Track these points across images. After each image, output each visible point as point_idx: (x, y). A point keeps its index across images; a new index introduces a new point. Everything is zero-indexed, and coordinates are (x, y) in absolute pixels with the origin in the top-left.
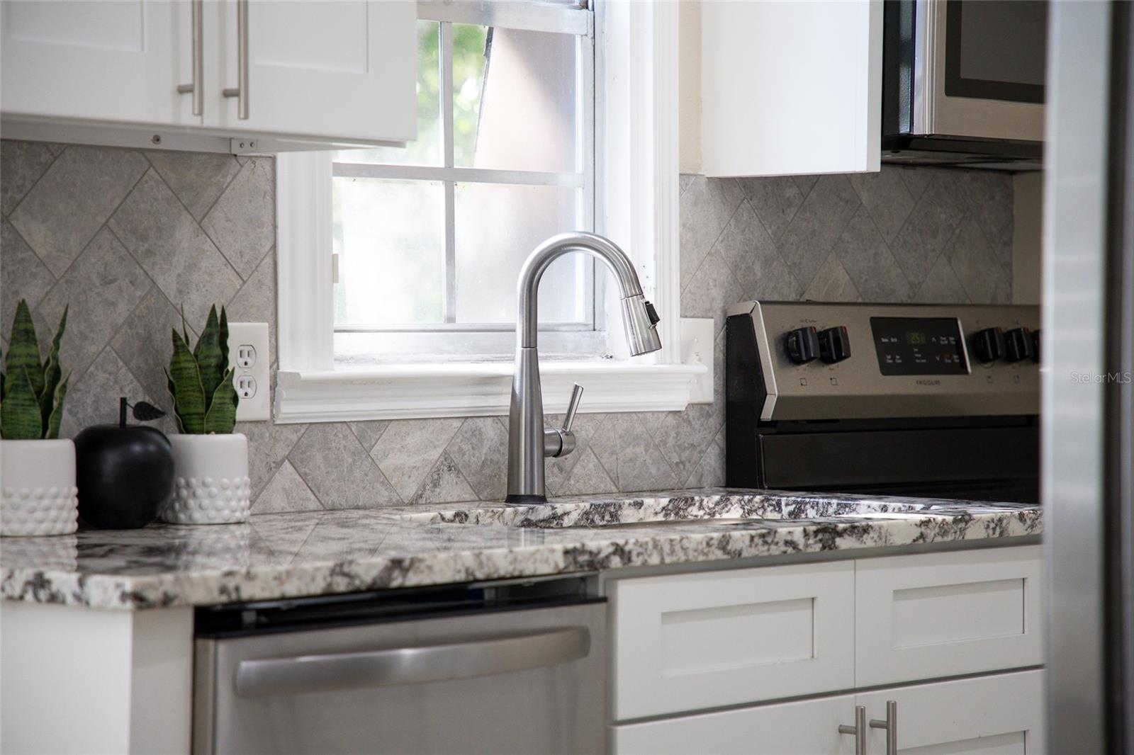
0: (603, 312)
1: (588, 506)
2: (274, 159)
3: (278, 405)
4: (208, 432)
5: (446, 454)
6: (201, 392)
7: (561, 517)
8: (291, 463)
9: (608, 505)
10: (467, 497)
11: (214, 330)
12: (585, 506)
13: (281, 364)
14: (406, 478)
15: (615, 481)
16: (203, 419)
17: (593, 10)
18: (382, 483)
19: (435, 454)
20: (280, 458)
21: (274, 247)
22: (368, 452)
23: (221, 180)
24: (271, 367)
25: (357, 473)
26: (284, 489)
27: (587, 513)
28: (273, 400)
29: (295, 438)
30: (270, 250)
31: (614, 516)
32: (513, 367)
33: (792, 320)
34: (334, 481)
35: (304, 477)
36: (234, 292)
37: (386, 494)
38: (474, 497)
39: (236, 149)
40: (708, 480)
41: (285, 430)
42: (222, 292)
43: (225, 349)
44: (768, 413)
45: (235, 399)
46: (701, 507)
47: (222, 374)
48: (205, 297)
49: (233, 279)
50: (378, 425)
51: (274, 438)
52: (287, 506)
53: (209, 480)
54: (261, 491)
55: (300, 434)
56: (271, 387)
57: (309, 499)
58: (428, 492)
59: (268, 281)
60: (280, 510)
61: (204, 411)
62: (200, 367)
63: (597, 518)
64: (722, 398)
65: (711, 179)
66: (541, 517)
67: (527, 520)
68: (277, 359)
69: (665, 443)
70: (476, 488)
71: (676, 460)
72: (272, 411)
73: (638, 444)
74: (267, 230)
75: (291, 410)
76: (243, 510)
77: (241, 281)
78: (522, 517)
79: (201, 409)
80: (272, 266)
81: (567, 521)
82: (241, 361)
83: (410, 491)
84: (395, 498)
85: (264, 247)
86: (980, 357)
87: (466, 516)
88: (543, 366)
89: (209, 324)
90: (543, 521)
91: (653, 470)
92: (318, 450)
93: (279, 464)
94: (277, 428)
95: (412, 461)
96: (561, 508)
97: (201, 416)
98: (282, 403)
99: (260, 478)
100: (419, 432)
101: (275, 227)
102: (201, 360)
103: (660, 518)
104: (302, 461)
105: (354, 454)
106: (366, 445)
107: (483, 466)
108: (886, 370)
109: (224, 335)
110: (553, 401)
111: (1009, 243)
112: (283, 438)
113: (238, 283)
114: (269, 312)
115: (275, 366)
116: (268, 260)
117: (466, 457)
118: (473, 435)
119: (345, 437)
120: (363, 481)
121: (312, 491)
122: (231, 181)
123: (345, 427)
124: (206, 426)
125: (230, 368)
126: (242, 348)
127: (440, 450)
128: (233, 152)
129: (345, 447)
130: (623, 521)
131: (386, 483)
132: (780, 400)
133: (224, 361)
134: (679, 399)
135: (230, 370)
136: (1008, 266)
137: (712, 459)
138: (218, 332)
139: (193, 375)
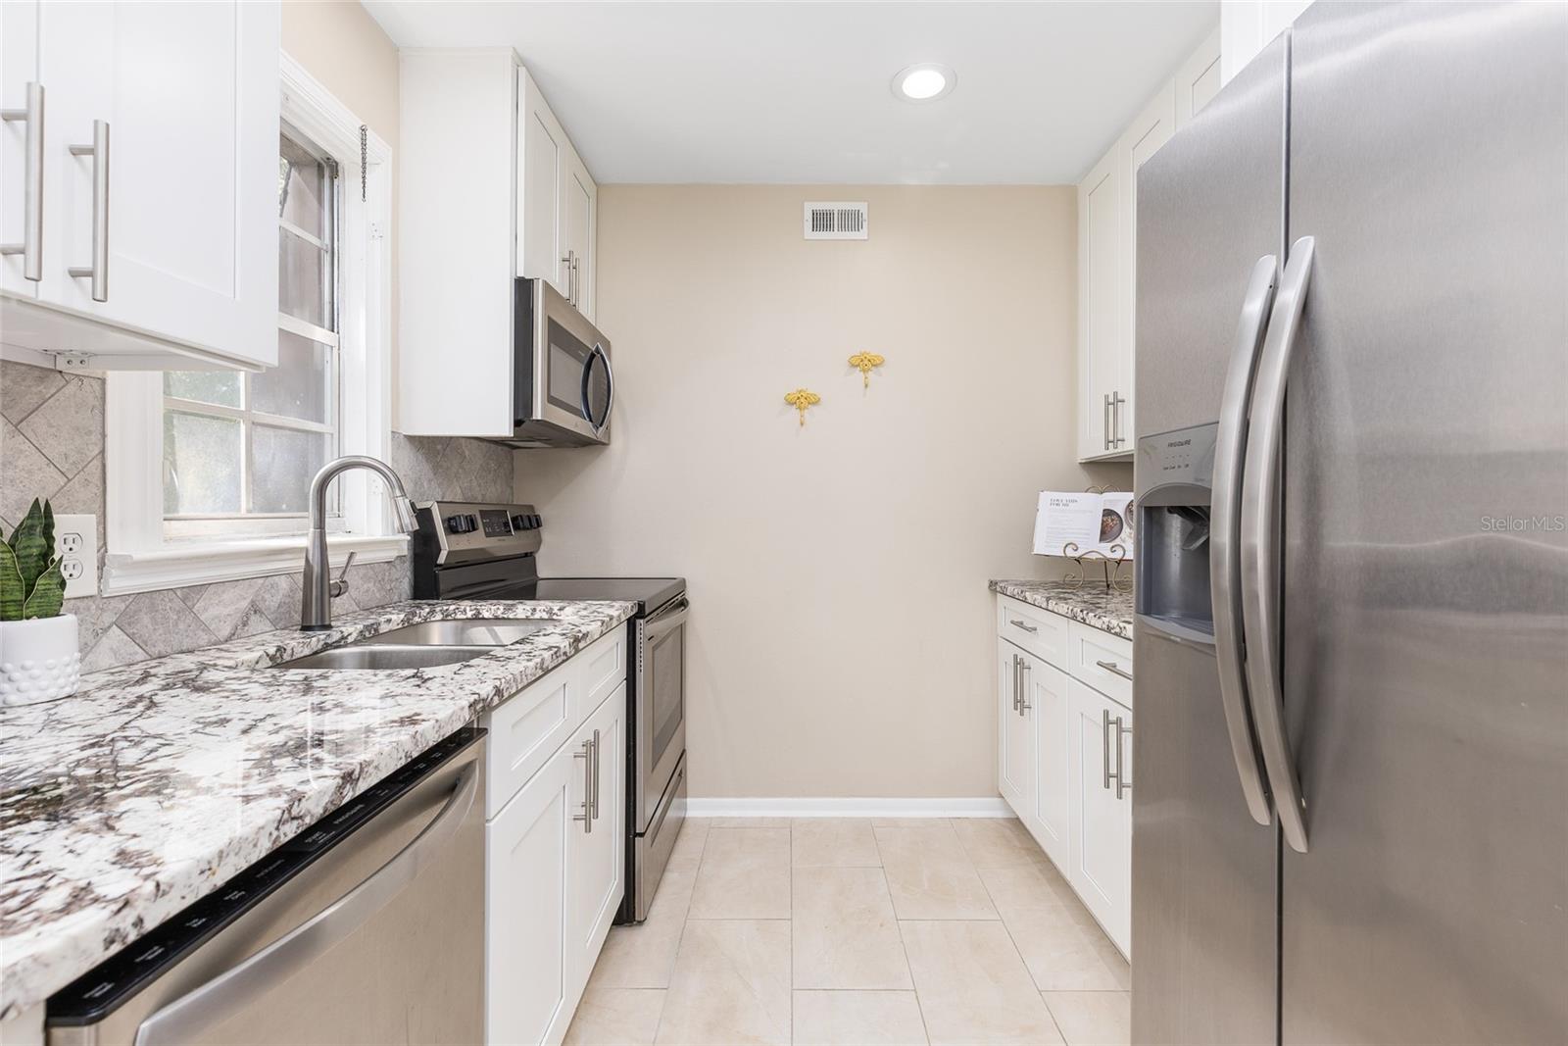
0: (343, 507)
1: (362, 626)
2: (103, 381)
3: (107, 582)
4: (28, 618)
5: (253, 603)
6: (20, 580)
7: (346, 638)
8: (120, 628)
9: (373, 624)
10: (268, 629)
11: (36, 522)
12: (360, 627)
13: (109, 548)
14: (222, 623)
15: (358, 605)
16: (22, 605)
17: (338, 333)
18: (203, 630)
19: (244, 604)
20: (107, 625)
21: (103, 452)
22: (191, 609)
23: (44, 391)
24: (98, 551)
25: (182, 626)
26: (112, 649)
27: (361, 632)
28: (100, 578)
29: (123, 606)
30: (99, 453)
31: (376, 630)
32: (305, 541)
33: (451, 512)
34: (160, 635)
35: (132, 637)
36: (56, 489)
37: (206, 637)
38: (273, 628)
39: (61, 365)
40: (404, 596)
41: (112, 601)
42: (44, 488)
43: (49, 538)
44: (442, 560)
45: (63, 584)
46: (420, 617)
47: (46, 562)
48: (22, 492)
49: (56, 477)
50: (200, 588)
51: (101, 609)
52: (113, 662)
53: (28, 663)
54: (87, 654)
55: (127, 603)
56: (98, 568)
57: (137, 653)
58: (239, 631)
59: (96, 479)
60: (107, 667)
61: (24, 598)
62: (17, 556)
63: (367, 634)
64: (412, 552)
65: (405, 436)
66: (334, 640)
67: (325, 644)
68: (105, 544)
69: (383, 579)
70: (274, 623)
71: (389, 588)
72: (99, 587)
73: (370, 582)
74: (95, 437)
75: (119, 583)
76: (73, 684)
77: (66, 480)
78: (323, 642)
79: (20, 596)
80: (100, 468)
81: (350, 639)
82: (66, 548)
83: (226, 632)
84: (213, 639)
85: (91, 451)
86: (517, 528)
87: (285, 649)
88: (329, 539)
89: (31, 516)
90: (336, 642)
91: (378, 595)
92: (146, 614)
93: (105, 630)
94: (105, 600)
95: (226, 611)
96: (347, 630)
97: (19, 604)
98: (111, 580)
99: (86, 644)
100: (232, 590)
101: (104, 436)
102: (19, 550)
103: (400, 626)
104: (129, 624)
105: (179, 612)
106: (189, 604)
107: (278, 607)
108: (488, 535)
109: (49, 526)
110: (336, 560)
111: (512, 478)
112: (110, 607)
113: (62, 481)
114: (96, 506)
115: (102, 550)
116: (97, 463)
117: (267, 603)
118: (272, 587)
119: (171, 600)
120: (187, 631)
121: (139, 645)
122: (55, 393)
123: (171, 592)
124: (25, 612)
125: (56, 557)
126: (66, 536)
127: (249, 600)
128: (58, 368)
129: (170, 608)
130: (381, 632)
131: (207, 630)
132: (449, 553)
133: (50, 548)
134: (391, 554)
135: (57, 559)
136: (512, 488)
137: (405, 584)
138: (41, 524)
139: (8, 565)
